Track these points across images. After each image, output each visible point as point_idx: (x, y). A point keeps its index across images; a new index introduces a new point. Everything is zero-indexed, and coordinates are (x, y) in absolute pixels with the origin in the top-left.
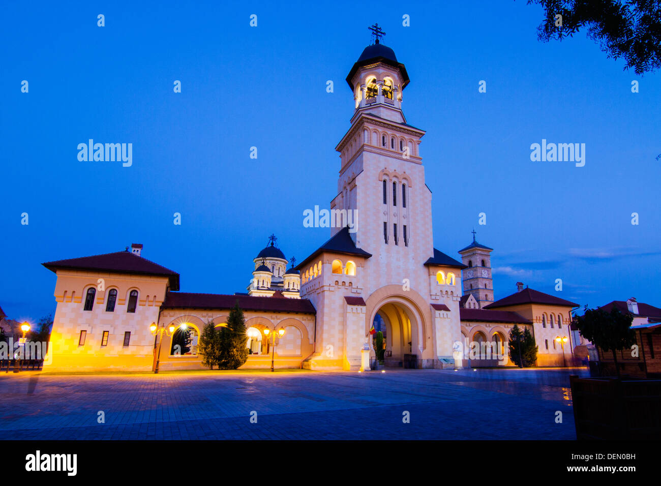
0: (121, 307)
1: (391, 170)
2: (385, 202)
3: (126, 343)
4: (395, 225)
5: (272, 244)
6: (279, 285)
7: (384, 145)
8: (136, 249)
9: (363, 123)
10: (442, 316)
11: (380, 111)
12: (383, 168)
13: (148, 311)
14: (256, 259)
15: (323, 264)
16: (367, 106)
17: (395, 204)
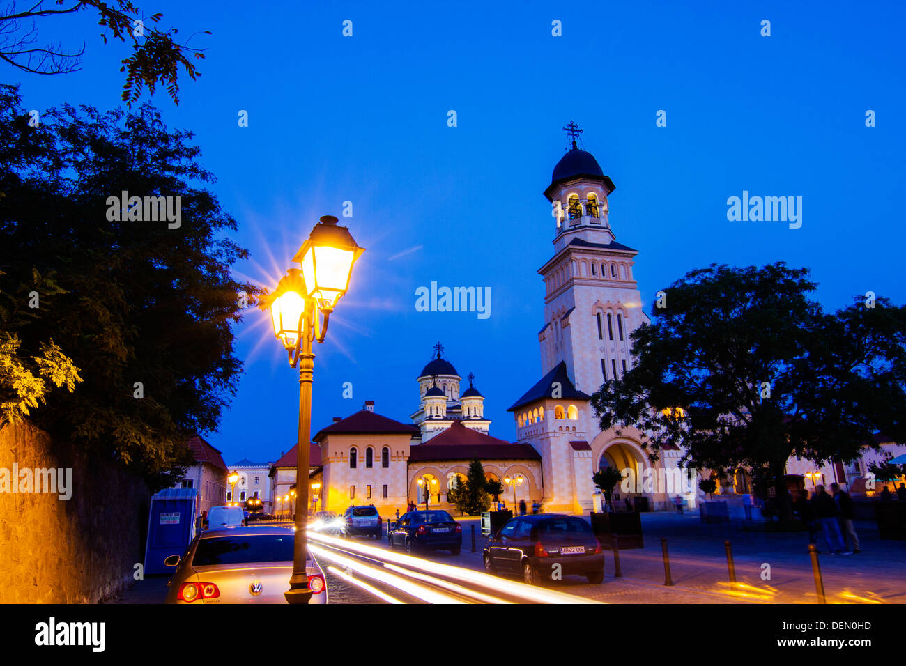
0: (378, 463)
1: (604, 301)
2: (601, 337)
3: (385, 496)
4: (613, 361)
5: (439, 355)
6: (454, 410)
7: (594, 274)
8: (370, 406)
9: (570, 253)
10: (671, 455)
11: (586, 234)
12: (596, 301)
13: (399, 466)
14: (420, 378)
15: (545, 410)
16: (571, 228)
17: (611, 338)
